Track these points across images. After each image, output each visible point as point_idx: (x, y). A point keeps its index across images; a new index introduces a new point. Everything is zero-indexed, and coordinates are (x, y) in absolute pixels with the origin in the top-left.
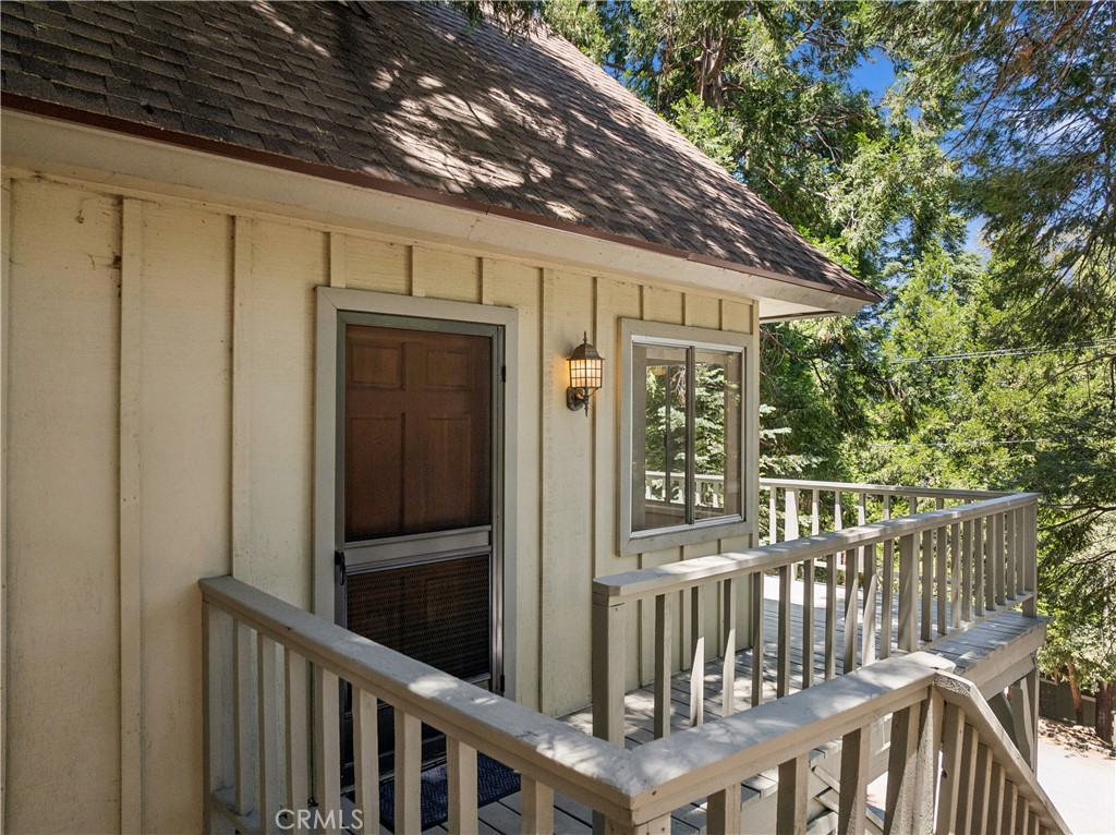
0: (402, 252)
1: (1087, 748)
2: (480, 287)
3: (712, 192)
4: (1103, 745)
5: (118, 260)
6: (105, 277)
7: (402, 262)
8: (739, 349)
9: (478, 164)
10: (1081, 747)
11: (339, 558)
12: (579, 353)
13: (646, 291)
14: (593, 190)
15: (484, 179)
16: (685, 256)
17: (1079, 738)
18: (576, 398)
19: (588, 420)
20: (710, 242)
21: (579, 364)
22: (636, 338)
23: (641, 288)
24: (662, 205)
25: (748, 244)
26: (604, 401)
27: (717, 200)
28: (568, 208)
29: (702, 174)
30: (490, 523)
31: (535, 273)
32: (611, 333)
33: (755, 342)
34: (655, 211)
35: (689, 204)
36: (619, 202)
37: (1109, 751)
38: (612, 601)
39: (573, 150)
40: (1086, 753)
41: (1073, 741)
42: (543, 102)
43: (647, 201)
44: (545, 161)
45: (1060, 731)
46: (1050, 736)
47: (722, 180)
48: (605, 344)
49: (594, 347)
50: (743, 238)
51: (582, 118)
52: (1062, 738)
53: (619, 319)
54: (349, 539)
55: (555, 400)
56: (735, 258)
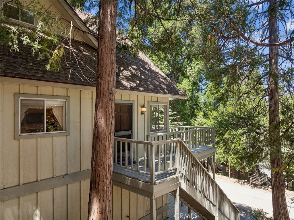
0: (121, 94)
1: (245, 184)
2: (130, 98)
3: (162, 80)
4: (248, 184)
5: (92, 98)
6: (91, 100)
7: (121, 96)
8: (166, 105)
9: (131, 83)
10: (244, 184)
11: (114, 134)
12: (143, 107)
13: (152, 97)
14: (145, 84)
15: (132, 86)
16: (157, 94)
17: (244, 182)
18: (142, 113)
19: (144, 116)
20: (161, 91)
21: (143, 108)
22: (150, 104)
23: (151, 97)
24: (154, 85)
25: (167, 90)
26: (146, 113)
27: (163, 82)
28: (142, 89)
29: (160, 76)
30: (131, 130)
31: (137, 96)
32: (147, 103)
33: (169, 103)
34: (153, 86)
35: (158, 84)
36: (148, 85)
37: (249, 184)
38: (149, 137)
39: (141, 77)
40: (245, 185)
41: (243, 183)
42: (136, 67)
43: (152, 85)
44: (138, 80)
45: (240, 181)
46: (238, 182)
47: (164, 77)
48: (146, 105)
49: (145, 106)
50: (166, 89)
51: (142, 69)
52: (240, 183)
53: (148, 101)
54: (115, 132)
55: (140, 113)
56: (165, 93)
